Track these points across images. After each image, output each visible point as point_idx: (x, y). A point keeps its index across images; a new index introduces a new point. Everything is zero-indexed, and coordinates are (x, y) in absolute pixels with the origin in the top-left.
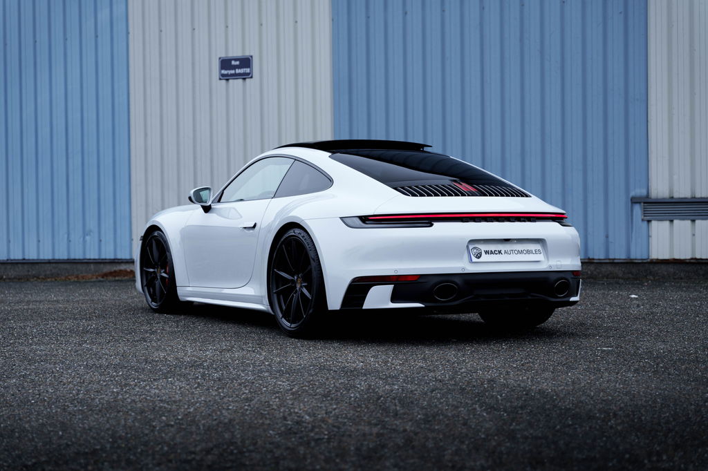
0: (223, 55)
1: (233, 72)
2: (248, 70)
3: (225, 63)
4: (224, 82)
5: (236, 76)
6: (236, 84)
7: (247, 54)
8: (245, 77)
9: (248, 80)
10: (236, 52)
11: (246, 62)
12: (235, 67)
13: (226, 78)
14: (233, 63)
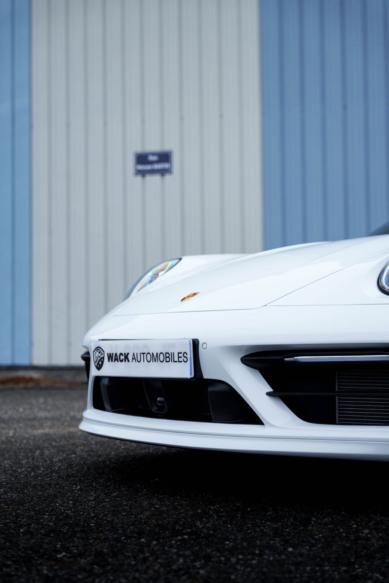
0: (139, 149)
1: (148, 167)
2: (166, 166)
3: (142, 159)
4: (139, 179)
5: (153, 172)
6: (154, 180)
7: (166, 148)
8: (163, 172)
9: (168, 177)
10: (153, 146)
11: (165, 157)
12: (152, 163)
13: (143, 173)
14: (151, 158)
